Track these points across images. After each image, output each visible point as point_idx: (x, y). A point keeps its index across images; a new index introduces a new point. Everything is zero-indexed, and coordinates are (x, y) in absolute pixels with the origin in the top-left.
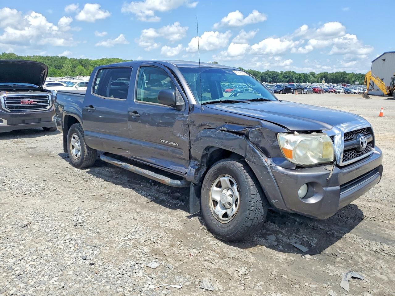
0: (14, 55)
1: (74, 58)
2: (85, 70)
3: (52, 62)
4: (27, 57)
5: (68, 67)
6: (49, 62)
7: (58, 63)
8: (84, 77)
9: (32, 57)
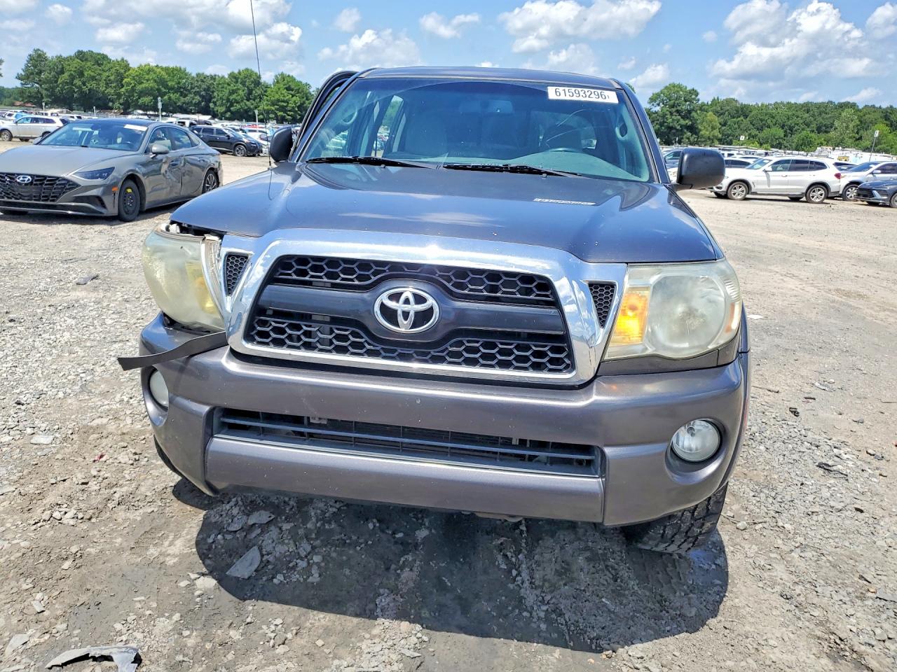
0: (734, 103)
1: (873, 106)
2: (890, 136)
3: (813, 116)
4: (760, 105)
5: (847, 127)
6: (807, 115)
7: (827, 118)
8: (834, 149)
9: (771, 105)
